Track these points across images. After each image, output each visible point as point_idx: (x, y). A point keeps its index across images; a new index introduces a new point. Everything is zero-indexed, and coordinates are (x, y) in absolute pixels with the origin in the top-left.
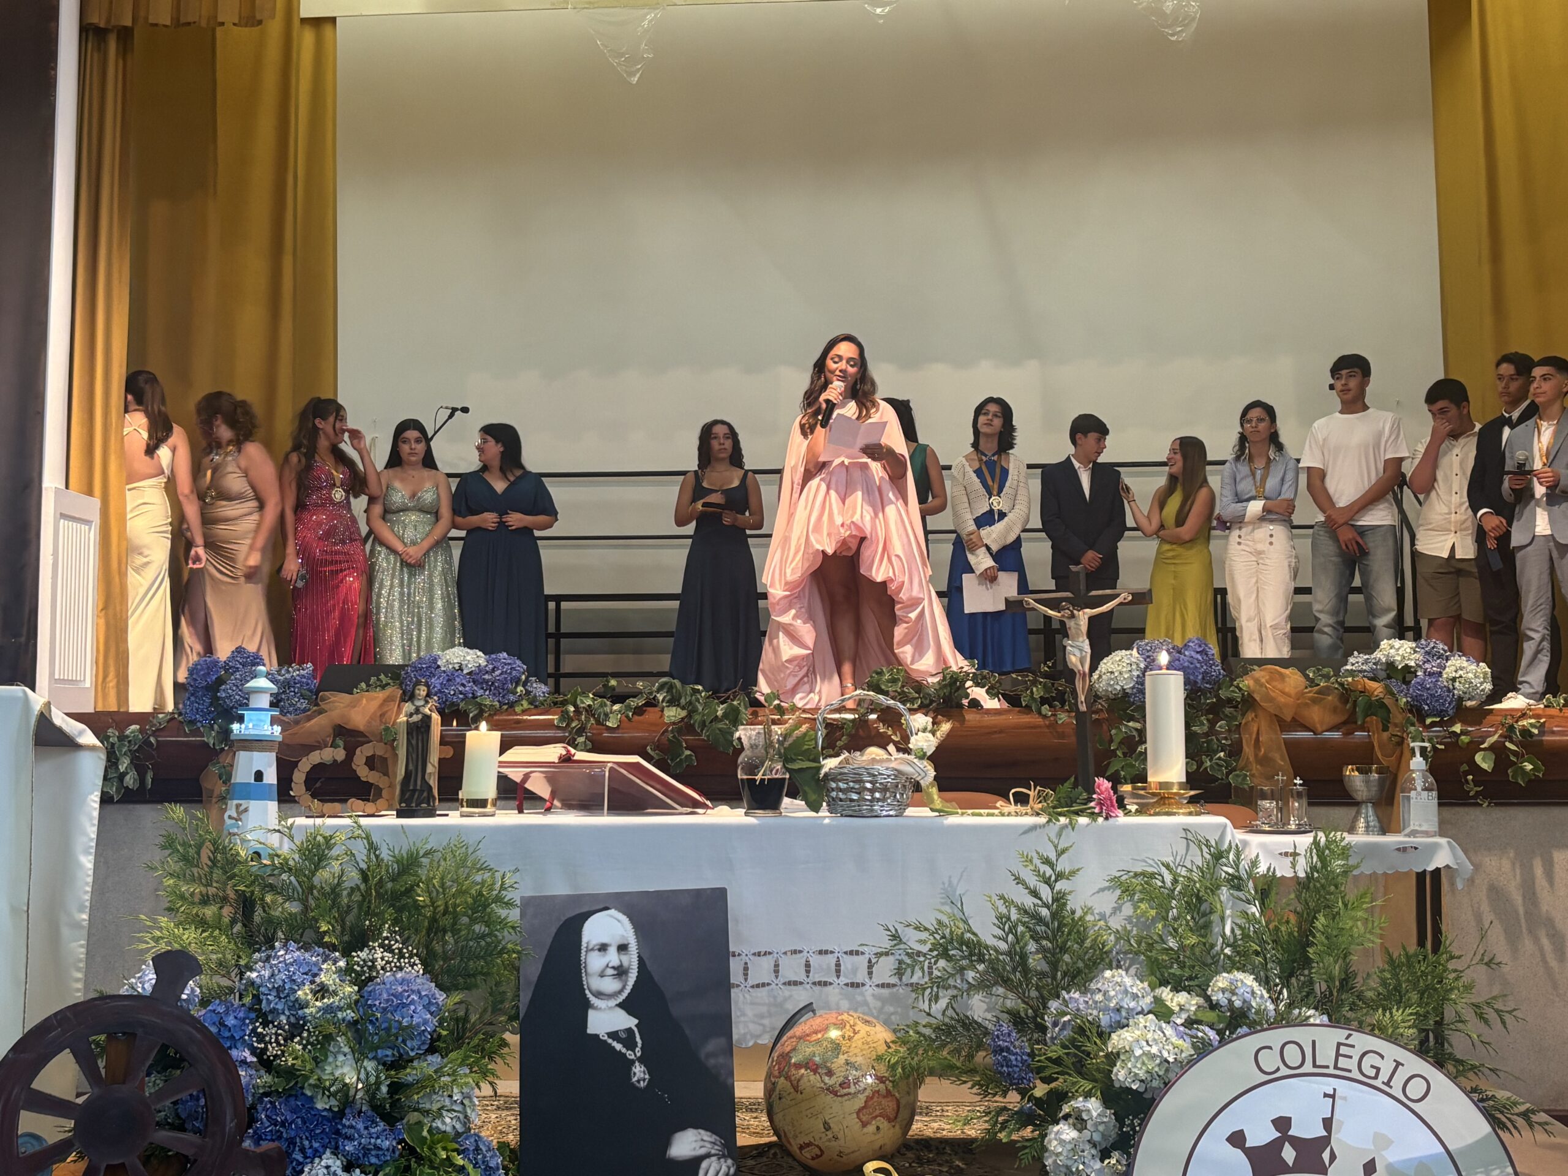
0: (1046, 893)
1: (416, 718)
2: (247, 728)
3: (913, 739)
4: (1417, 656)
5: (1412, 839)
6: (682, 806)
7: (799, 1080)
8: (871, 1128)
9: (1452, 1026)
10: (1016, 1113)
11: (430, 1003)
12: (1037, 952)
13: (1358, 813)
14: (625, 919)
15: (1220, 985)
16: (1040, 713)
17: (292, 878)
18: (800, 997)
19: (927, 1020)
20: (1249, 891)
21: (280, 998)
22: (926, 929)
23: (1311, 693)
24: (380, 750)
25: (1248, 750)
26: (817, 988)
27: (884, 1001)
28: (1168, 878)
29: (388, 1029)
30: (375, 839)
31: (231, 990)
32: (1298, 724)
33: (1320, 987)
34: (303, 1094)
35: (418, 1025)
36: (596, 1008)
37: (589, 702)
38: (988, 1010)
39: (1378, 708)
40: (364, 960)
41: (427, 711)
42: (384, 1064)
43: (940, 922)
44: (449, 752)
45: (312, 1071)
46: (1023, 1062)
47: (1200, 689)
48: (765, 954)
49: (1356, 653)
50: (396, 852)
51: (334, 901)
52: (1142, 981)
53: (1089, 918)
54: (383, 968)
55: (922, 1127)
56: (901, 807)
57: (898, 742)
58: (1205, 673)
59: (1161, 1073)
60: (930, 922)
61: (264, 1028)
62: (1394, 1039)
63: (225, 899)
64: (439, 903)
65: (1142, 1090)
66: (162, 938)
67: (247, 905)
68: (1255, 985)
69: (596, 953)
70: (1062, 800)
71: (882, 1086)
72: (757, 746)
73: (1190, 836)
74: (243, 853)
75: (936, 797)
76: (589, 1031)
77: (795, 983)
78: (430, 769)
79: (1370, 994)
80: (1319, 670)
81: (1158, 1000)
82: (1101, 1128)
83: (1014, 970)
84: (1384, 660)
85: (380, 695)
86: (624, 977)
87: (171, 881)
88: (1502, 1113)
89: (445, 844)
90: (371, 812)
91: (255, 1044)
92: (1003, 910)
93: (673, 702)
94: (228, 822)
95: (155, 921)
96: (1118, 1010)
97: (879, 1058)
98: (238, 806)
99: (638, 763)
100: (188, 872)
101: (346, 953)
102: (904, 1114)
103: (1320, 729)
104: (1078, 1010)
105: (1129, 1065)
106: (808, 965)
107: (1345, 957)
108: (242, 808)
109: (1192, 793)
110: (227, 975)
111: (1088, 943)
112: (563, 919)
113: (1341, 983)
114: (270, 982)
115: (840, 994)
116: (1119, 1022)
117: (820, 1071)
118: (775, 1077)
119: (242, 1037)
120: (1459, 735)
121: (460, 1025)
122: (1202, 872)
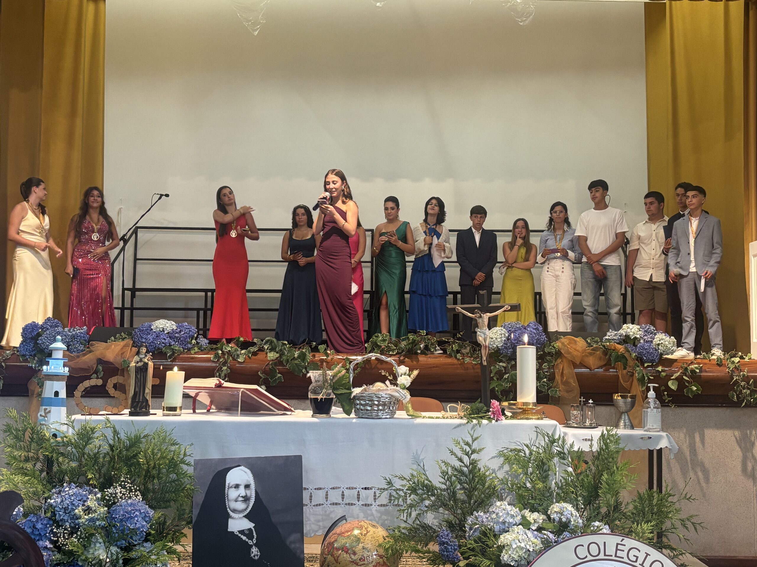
0: (466, 459)
1: (140, 364)
2: (50, 368)
3: (399, 379)
4: (640, 332)
5: (648, 433)
6: (279, 410)
7: (338, 557)
9: (669, 530)
11: (145, 516)
12: (460, 489)
13: (620, 418)
14: (248, 471)
15: (555, 510)
16: (456, 357)
17: (73, 449)
18: (339, 512)
19: (403, 525)
20: (569, 461)
21: (66, 513)
22: (405, 478)
23: (589, 350)
24: (121, 380)
25: (558, 377)
26: (347, 507)
27: (382, 513)
28: (527, 452)
29: (123, 531)
30: (117, 428)
31: (40, 508)
32: (582, 365)
33: (604, 510)
34: (77, 564)
35: (138, 529)
36: (233, 518)
37: (229, 349)
38: (435, 518)
39: (622, 358)
40: (111, 494)
41: (146, 360)
42: (121, 549)
43: (412, 475)
44: (157, 381)
45: (82, 553)
46: (455, 550)
48: (320, 489)
51: (95, 461)
52: (514, 506)
53: (487, 472)
54: (121, 498)
56: (393, 413)
57: (391, 380)
58: (538, 339)
59: (526, 557)
60: (407, 476)
61: (57, 529)
62: (643, 540)
63: (37, 459)
64: (151, 463)
65: (516, 566)
66: (3, 480)
67: (49, 462)
68: (573, 509)
69: (233, 489)
70: (474, 411)
71: (381, 560)
72: (319, 381)
73: (538, 431)
74: (47, 435)
75: (410, 409)
76: (229, 530)
77: (336, 504)
78: (147, 391)
80: (593, 339)
81: (524, 517)
83: (450, 500)
84: (624, 334)
85: (121, 343)
86: (248, 502)
87: (9, 450)
89: (154, 430)
90: (115, 412)
91: (52, 538)
92: (444, 468)
93: (272, 349)
94: (40, 418)
96: (504, 523)
97: (380, 545)
98: (45, 410)
99: (257, 389)
100: (18, 444)
101: (102, 490)
103: (593, 368)
104: (483, 522)
105: (510, 553)
106: (343, 495)
107: (617, 494)
108: (47, 411)
109: (539, 408)
110: (38, 500)
111: (487, 484)
112: (217, 471)
113: (614, 507)
114: (61, 505)
115: (360, 509)
116: (504, 529)
117: (349, 552)
118: (326, 554)
119: (45, 534)
120: (661, 372)
121: (161, 527)
122: (545, 449)
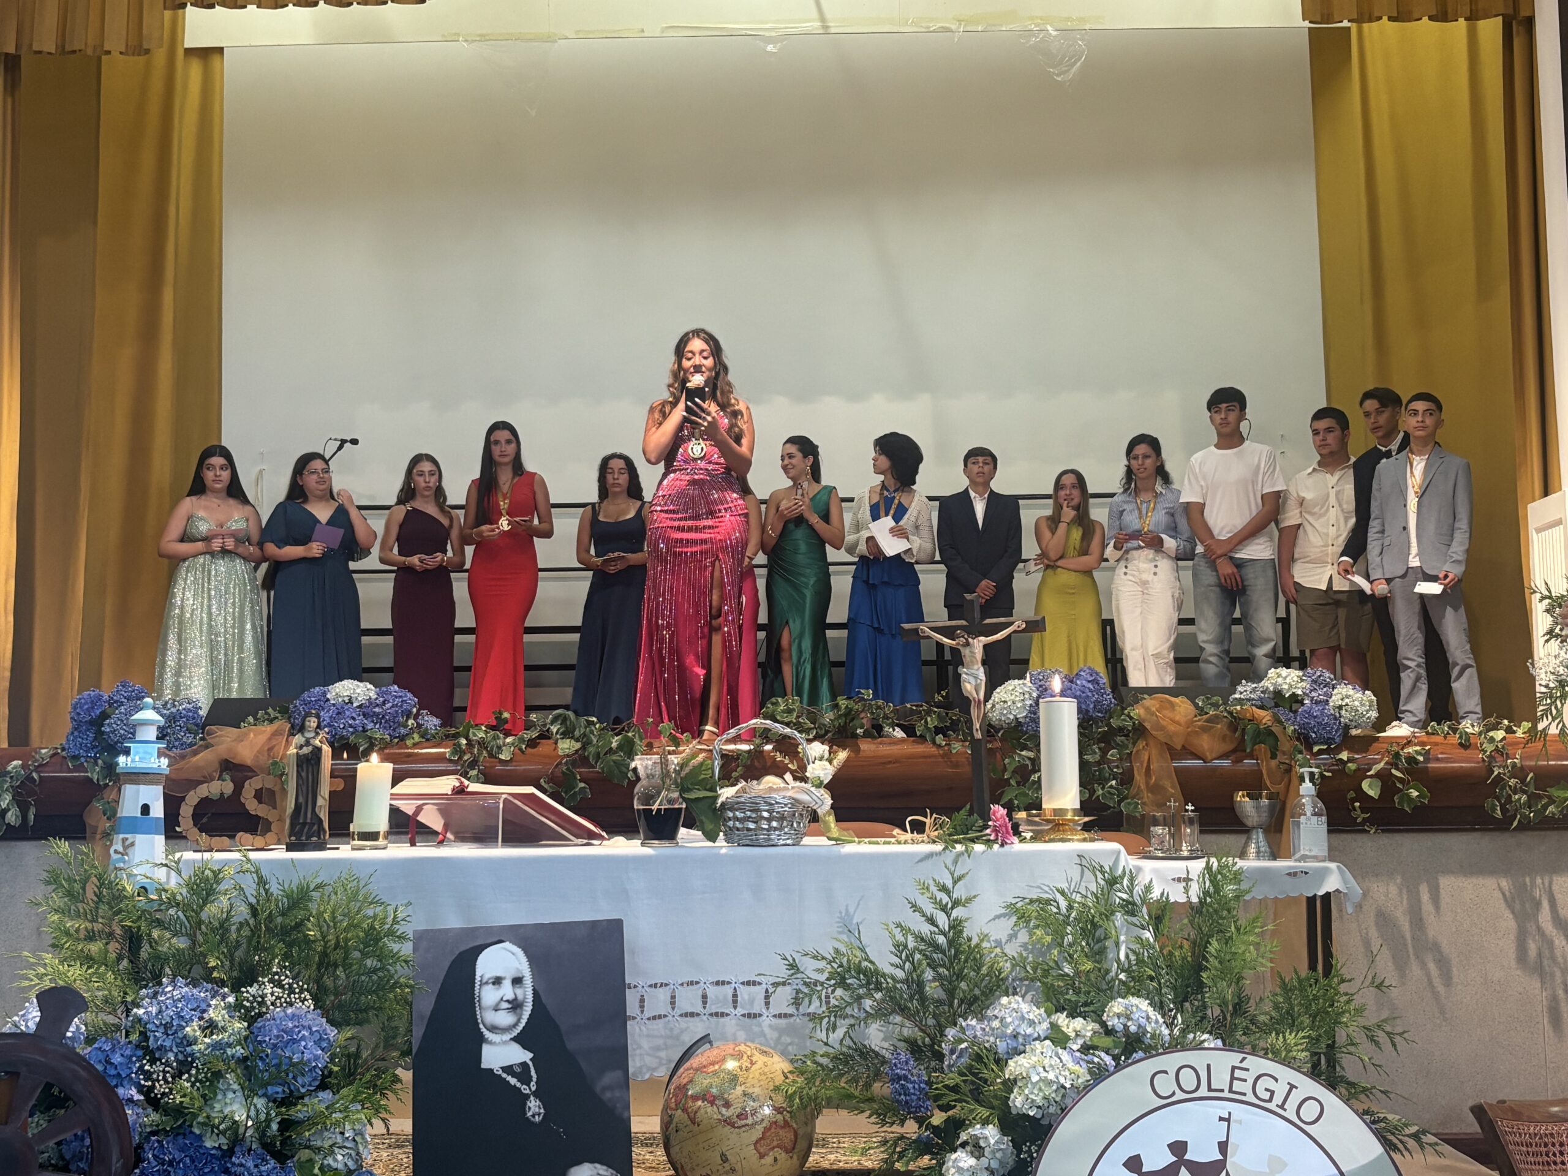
0: (942, 920)
1: (306, 750)
3: (810, 768)
4: (1304, 684)
5: (1302, 864)
6: (577, 837)
7: (696, 1112)
8: (769, 1160)
9: (1344, 1050)
10: (915, 1141)
11: (321, 1039)
12: (934, 980)
13: (1249, 839)
14: (519, 952)
15: (1116, 1010)
16: (934, 742)
17: (180, 913)
18: (697, 1028)
19: (825, 1049)
20: (1143, 917)
21: (168, 1035)
22: (823, 958)
23: (1200, 722)
24: (269, 783)
25: (1139, 778)
26: (714, 1019)
27: (782, 1032)
28: (1063, 904)
30: (264, 873)
31: (118, 1028)
32: (1188, 752)
33: (1213, 1012)
34: (191, 1132)
35: (309, 1061)
36: (491, 1043)
37: (481, 735)
38: (885, 1039)
39: (1266, 736)
40: (253, 996)
41: (317, 742)
42: (274, 1101)
43: (837, 951)
44: (340, 785)
45: (201, 1109)
46: (921, 1090)
47: (1091, 718)
48: (661, 986)
49: (1244, 681)
50: (286, 886)
51: (222, 936)
52: (1038, 1008)
53: (985, 945)
54: (272, 1004)
55: (817, 1159)
56: (798, 836)
57: (795, 771)
58: (1097, 702)
59: (1058, 1099)
60: (828, 952)
61: (151, 1066)
62: (1287, 1062)
64: (330, 937)
65: (1039, 1116)
66: (46, 975)
67: (133, 941)
68: (1150, 1009)
69: (490, 986)
70: (958, 828)
71: (779, 1117)
72: (653, 777)
73: (1084, 863)
74: (129, 888)
75: (833, 825)
76: (483, 1066)
77: (692, 1015)
78: (320, 802)
79: (1262, 1018)
80: (1208, 699)
81: (1054, 1026)
82: (999, 1155)
83: (911, 998)
84: (1271, 689)
85: (268, 729)
86: (518, 1011)
87: (56, 917)
88: (1393, 1134)
89: (335, 877)
90: (260, 846)
91: (143, 1082)
92: (900, 937)
93: (567, 734)
94: (115, 856)
95: (40, 958)
96: (1015, 1036)
97: (777, 1089)
98: (124, 840)
99: (533, 794)
100: (73, 907)
101: (236, 989)
102: (802, 1145)
103: (1210, 758)
104: (975, 1037)
105: (1026, 1092)
106: (704, 997)
107: (1238, 981)
108: (128, 843)
109: (1086, 819)
110: (113, 1012)
111: (984, 970)
112: (457, 952)
113: (1234, 1007)
114: (158, 1019)
115: (737, 1025)
116: (1016, 1048)
117: (717, 1102)
118: (672, 1109)
119: (128, 1075)
120: (1346, 763)
121: (352, 1061)
122: (1097, 898)
